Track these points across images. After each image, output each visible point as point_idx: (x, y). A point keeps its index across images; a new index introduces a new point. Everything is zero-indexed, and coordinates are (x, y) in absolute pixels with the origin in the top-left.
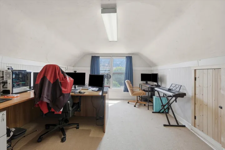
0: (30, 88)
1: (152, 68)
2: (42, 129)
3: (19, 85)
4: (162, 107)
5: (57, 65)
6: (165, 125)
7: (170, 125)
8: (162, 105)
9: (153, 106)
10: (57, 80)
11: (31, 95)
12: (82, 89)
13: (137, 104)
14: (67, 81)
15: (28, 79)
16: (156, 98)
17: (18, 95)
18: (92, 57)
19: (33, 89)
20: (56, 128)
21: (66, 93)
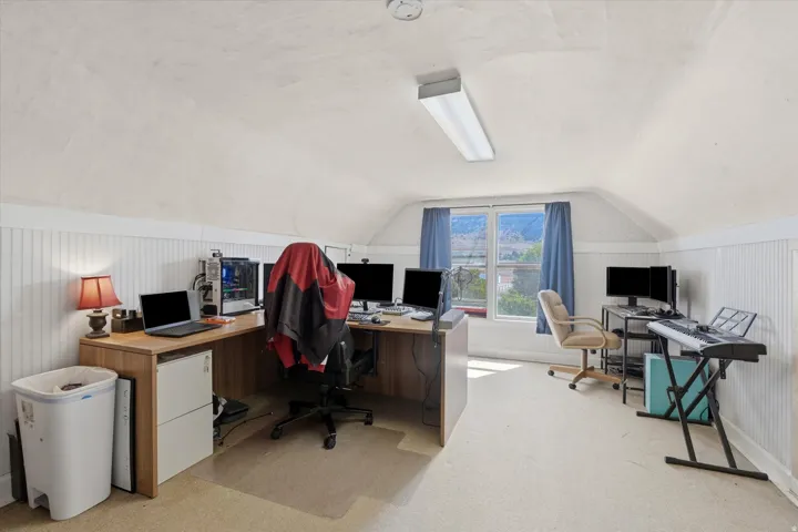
0: (257, 304)
1: (660, 247)
2: (280, 413)
3: (232, 296)
4: (672, 394)
5: (315, 246)
6: (670, 461)
7: (693, 464)
8: (671, 385)
9: (644, 390)
10: (314, 284)
11: (259, 319)
12: (384, 313)
13: (583, 380)
14: (337, 286)
15: (252, 282)
16: (652, 360)
17: (234, 318)
18: (426, 211)
19: (262, 308)
20: (313, 411)
21: (335, 317)
